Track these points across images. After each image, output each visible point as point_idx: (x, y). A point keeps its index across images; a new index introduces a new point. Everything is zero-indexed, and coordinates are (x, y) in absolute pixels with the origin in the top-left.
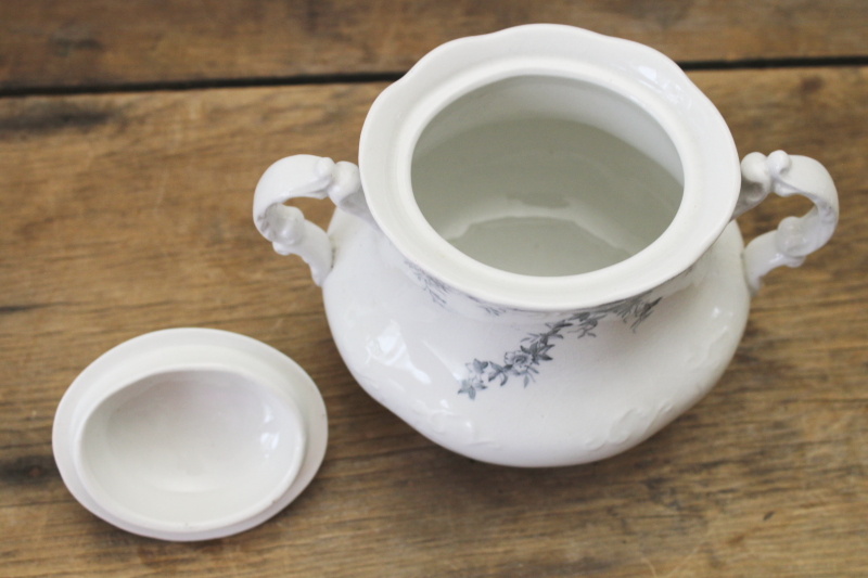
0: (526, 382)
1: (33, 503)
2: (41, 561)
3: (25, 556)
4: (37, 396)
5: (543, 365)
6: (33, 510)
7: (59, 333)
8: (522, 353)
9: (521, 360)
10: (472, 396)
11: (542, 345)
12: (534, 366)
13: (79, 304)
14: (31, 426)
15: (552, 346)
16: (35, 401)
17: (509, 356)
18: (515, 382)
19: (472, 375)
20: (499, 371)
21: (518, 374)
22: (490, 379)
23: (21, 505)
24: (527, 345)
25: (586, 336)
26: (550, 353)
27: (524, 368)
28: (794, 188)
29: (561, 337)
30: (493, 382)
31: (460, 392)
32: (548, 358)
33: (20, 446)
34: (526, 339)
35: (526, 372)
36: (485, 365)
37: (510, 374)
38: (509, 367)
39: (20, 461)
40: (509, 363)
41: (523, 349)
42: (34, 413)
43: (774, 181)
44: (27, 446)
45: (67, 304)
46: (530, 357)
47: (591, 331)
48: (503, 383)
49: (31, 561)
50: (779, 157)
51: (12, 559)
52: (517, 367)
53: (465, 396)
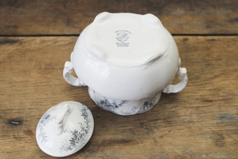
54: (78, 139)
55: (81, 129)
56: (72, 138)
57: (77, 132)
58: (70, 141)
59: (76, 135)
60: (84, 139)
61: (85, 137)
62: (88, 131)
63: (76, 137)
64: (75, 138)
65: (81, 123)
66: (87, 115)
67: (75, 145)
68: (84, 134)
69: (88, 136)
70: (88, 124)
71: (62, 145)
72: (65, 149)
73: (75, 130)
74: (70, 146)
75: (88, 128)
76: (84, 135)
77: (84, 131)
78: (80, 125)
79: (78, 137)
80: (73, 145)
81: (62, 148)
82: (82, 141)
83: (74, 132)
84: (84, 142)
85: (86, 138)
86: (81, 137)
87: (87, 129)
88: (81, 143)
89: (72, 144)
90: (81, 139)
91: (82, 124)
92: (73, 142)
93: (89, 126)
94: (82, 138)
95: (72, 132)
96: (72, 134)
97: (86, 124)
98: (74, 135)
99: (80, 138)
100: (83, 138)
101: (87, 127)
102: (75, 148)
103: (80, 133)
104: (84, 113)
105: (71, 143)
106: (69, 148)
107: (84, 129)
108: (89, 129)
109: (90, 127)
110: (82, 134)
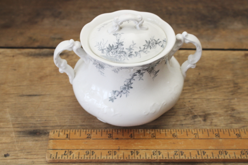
0: (127, 96)
1: (37, 141)
2: (37, 155)
3: (34, 153)
4: (40, 115)
5: (131, 90)
6: (37, 142)
7: (47, 101)
8: (125, 86)
9: (125, 89)
10: (113, 101)
11: (130, 83)
12: (128, 90)
13: (53, 95)
14: (38, 122)
15: (132, 83)
16: (39, 117)
17: (122, 88)
18: (124, 96)
19: (112, 95)
20: (119, 93)
21: (124, 93)
22: (117, 96)
23: (33, 141)
24: (126, 83)
25: (141, 80)
26: (132, 86)
27: (126, 92)
28: (189, 40)
29: (134, 80)
30: (118, 96)
31: (109, 101)
32: (132, 88)
33: (34, 127)
34: (126, 81)
35: (126, 93)
36: (115, 92)
37: (122, 93)
38: (122, 91)
39: (34, 130)
40: (122, 90)
41: (125, 85)
42: (39, 119)
43: (184, 39)
44: (36, 127)
45: (50, 95)
46: (127, 87)
47: (142, 78)
48: (121, 97)
49: (35, 154)
50: (185, 33)
51: (30, 154)
52: (124, 91)
53: (111, 102)
54: (116, 51)
55: (128, 47)
56: (113, 45)
57: (122, 45)
58: (109, 45)
59: (119, 46)
60: (120, 57)
61: (124, 57)
62: (132, 56)
63: (117, 48)
64: (115, 48)
65: (135, 44)
66: (151, 47)
67: (109, 52)
68: (125, 53)
69: (128, 59)
70: (140, 52)
71: (101, 42)
72: (99, 47)
73: (123, 42)
74: (105, 49)
75: (136, 54)
76: (125, 55)
77: (129, 52)
78: (132, 44)
79: (119, 50)
80: (108, 51)
81: (99, 44)
82: (117, 57)
83: (120, 42)
84: (118, 58)
85: (123, 59)
86: (121, 52)
87: (133, 53)
88: (115, 57)
89: (108, 49)
90: (118, 55)
91: (134, 46)
92: (110, 49)
93: (139, 54)
94: (120, 54)
95: (119, 40)
96: (117, 42)
97: (139, 50)
98: (117, 45)
99: (118, 52)
100: (122, 56)
101: (135, 52)
102: (107, 55)
103: (123, 48)
104: (151, 42)
105: (108, 47)
106: (103, 50)
107: (132, 51)
108: (136, 56)
109: (140, 56)
110: (124, 52)
